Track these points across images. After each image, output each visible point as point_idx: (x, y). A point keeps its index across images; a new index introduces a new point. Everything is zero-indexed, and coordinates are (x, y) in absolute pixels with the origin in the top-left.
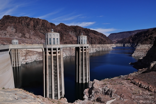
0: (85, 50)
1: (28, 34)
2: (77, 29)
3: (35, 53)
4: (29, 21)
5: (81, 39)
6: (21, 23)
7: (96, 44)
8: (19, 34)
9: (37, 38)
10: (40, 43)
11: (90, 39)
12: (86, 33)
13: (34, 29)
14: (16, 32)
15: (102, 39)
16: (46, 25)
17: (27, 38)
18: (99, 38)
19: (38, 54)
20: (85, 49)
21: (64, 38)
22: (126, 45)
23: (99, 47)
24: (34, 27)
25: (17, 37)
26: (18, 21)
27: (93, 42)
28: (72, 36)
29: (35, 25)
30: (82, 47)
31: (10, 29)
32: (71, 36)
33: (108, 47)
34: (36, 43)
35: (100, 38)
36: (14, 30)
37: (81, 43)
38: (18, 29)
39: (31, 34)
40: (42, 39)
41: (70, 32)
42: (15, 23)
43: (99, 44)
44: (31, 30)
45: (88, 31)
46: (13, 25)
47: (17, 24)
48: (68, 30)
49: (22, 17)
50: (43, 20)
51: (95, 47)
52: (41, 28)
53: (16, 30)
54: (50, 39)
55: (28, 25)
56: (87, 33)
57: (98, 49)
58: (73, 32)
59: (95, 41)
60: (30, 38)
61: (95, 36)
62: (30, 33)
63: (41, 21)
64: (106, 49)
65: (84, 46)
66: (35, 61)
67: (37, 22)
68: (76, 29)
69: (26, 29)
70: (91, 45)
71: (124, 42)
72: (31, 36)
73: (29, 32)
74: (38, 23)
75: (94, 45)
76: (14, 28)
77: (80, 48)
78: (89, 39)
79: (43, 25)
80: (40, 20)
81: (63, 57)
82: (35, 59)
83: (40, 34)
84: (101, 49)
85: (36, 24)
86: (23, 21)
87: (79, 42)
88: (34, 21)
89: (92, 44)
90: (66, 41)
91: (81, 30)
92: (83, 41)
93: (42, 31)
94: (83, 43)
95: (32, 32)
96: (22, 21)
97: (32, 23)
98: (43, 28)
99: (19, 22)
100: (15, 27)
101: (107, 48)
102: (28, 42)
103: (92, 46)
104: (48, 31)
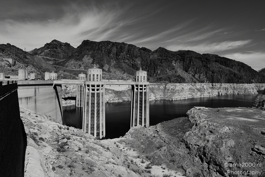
0: (141, 89)
1: (107, 65)
2: (186, 56)
3: (110, 92)
4: (111, 47)
5: (137, 75)
6: (101, 50)
7: (221, 83)
8: (96, 65)
9: (119, 72)
10: (120, 78)
11: (211, 73)
12: (202, 62)
13: (117, 58)
14: (93, 63)
15: (235, 73)
16: (133, 52)
17: (105, 71)
18: (230, 71)
19: (115, 93)
20: (141, 87)
21: (157, 72)
23: (226, 89)
24: (117, 55)
26: (97, 48)
27: (215, 79)
28: (176, 68)
29: (118, 53)
30: (137, 86)
31: (87, 59)
32: (174, 69)
33: (245, 89)
34: (115, 78)
35: (231, 73)
36: (91, 60)
37: (137, 80)
38: (96, 59)
40: (125, 72)
41: (174, 62)
42: (94, 51)
44: (112, 60)
45: (207, 59)
46: (90, 53)
48: (169, 59)
49: (102, 42)
50: (129, 45)
51: (220, 88)
52: (125, 56)
53: (94, 60)
54: (90, 75)
55: (109, 52)
56: (204, 63)
57: (223, 92)
58: (178, 61)
59: (219, 77)
60: (109, 71)
61: (220, 68)
62: (111, 64)
63: (127, 46)
64: (242, 93)
65: (140, 84)
66: (107, 102)
67: (121, 48)
68: (184, 57)
69: (105, 59)
70: (211, 84)
72: (111, 68)
73: (109, 63)
74: (122, 50)
75: (218, 85)
76: (91, 57)
77: (135, 86)
78: (206, 74)
79: (129, 52)
80: (125, 44)
81: (150, 100)
82: (108, 100)
83: (124, 64)
84: (230, 92)
85: (119, 51)
87: (136, 79)
88: (117, 47)
89: (212, 82)
90: (161, 76)
91: (193, 58)
92: (140, 77)
93: (127, 61)
94: (139, 80)
95: (113, 63)
96: (102, 47)
97: (114, 50)
98: (128, 56)
99: (99, 49)
100: (93, 56)
101: (245, 91)
102: (105, 77)
103: (213, 85)
104: (135, 61)
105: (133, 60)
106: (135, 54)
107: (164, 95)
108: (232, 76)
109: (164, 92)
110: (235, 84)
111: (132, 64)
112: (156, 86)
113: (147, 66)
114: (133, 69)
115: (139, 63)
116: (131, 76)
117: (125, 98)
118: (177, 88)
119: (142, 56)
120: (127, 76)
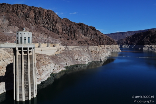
3: (47, 58)
4: (28, 11)
6: (16, 13)
8: (15, 27)
9: (42, 35)
10: (46, 41)
13: (35, 22)
14: (10, 24)
16: (53, 17)
22: (123, 46)
24: (35, 19)
25: (12, 32)
26: (11, 10)
27: (101, 42)
29: (37, 17)
33: (117, 49)
36: (7, 22)
38: (12, 21)
39: (32, 28)
40: (48, 36)
43: (107, 45)
44: (30, 23)
46: (3, 14)
47: (9, 14)
50: (47, 11)
52: (45, 21)
53: (10, 22)
55: (26, 16)
59: (103, 41)
63: (45, 11)
64: (116, 51)
67: (40, 12)
68: (83, 26)
69: (23, 22)
71: (121, 43)
73: (28, 26)
74: (41, 14)
75: (103, 46)
76: (6, 18)
79: (48, 17)
80: (43, 10)
83: (44, 29)
85: (38, 15)
86: (19, 10)
88: (35, 11)
91: (89, 28)
93: (47, 25)
96: (17, 10)
97: (32, 14)
98: (47, 21)
99: (13, 11)
100: (8, 18)
103: (101, 46)
104: (55, 26)
105: (53, 25)
106: (55, 19)
107: (91, 57)
108: (109, 40)
109: (89, 54)
110: (111, 45)
111: (52, 28)
112: (81, 49)
113: (67, 30)
114: (54, 33)
115: (60, 27)
116: (57, 40)
117: (63, 63)
118: (98, 50)
119: (62, 21)
120: (53, 40)
